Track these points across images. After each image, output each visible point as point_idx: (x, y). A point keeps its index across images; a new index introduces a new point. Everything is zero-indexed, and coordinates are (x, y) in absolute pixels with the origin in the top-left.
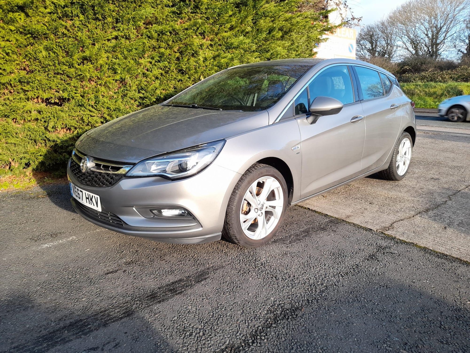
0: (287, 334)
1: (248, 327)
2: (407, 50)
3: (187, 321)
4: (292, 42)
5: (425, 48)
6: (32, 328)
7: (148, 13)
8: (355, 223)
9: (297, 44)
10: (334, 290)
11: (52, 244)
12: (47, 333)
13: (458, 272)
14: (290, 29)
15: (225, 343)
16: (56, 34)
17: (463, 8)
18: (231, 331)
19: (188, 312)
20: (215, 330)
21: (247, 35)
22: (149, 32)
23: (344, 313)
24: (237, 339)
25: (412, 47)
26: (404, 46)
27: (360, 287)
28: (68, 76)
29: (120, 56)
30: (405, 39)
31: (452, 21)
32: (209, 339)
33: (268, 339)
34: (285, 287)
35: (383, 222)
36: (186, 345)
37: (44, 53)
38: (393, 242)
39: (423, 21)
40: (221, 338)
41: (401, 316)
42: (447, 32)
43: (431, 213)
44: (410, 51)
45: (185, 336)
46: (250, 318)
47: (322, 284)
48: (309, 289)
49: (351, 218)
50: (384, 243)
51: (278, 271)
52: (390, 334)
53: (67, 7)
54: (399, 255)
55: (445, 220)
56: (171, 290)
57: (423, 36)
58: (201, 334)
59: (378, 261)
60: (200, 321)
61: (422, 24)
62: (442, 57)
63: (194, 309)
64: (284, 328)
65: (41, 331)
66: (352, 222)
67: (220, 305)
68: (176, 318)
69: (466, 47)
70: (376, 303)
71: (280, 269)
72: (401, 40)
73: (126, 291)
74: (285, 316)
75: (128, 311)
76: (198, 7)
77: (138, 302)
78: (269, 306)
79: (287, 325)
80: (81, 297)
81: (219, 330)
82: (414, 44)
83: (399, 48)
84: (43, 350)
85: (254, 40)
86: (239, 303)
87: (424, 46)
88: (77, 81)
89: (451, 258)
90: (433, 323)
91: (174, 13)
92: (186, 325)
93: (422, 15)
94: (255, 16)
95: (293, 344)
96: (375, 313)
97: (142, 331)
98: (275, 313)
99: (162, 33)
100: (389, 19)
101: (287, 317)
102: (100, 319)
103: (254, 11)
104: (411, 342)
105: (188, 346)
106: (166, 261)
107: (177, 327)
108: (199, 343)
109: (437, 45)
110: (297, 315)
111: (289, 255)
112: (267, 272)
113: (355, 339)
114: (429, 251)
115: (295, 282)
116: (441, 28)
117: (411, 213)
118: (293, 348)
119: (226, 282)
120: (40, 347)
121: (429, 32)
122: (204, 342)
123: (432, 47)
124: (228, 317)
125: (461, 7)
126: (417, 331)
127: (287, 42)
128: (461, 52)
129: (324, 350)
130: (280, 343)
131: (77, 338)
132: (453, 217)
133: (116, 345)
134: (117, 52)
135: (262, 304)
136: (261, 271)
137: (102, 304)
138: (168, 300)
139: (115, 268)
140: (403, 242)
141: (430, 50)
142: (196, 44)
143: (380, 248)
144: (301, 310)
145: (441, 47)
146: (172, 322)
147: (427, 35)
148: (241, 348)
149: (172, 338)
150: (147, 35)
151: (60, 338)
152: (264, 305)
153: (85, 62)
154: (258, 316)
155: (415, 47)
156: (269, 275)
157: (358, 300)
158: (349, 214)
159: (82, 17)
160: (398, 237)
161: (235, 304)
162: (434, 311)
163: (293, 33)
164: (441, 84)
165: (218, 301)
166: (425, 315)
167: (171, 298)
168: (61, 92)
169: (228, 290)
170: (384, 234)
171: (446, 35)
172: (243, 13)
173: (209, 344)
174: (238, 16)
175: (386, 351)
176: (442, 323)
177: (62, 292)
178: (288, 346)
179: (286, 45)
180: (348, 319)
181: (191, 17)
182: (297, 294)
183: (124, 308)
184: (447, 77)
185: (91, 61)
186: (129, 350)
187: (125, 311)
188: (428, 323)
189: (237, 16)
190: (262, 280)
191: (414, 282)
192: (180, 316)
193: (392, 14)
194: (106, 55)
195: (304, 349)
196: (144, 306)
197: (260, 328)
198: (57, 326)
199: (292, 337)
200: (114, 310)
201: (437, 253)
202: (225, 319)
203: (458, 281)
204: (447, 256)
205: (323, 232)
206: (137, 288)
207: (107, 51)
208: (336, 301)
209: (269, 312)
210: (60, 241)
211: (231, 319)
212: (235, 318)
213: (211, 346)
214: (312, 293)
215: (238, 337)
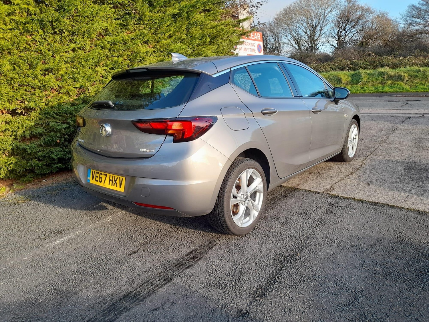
0: (296, 273)
1: (265, 273)
2: (292, 46)
3: (217, 277)
4: (218, 46)
5: (306, 44)
6: (92, 305)
7: (101, 27)
8: (305, 189)
9: (222, 48)
10: (314, 238)
11: (63, 240)
12: (109, 306)
13: (389, 213)
14: (217, 34)
15: (254, 286)
16: (18, 49)
17: (331, 11)
18: (254, 278)
19: (215, 271)
20: (242, 279)
21: (183, 41)
22: (102, 42)
23: (328, 252)
24: (262, 282)
25: (296, 43)
26: (290, 43)
27: (330, 233)
28: (32, 87)
29: (78, 66)
30: (289, 37)
31: (324, 21)
32: (241, 286)
33: (284, 278)
34: (278, 242)
35: (324, 186)
36: (227, 293)
37: (9, 67)
38: (338, 199)
39: (302, 22)
40: (250, 283)
41: (366, 247)
42: (321, 30)
43: (355, 175)
44: (294, 47)
45: (222, 288)
46: (264, 267)
47: (303, 235)
48: (296, 240)
49: (301, 186)
50: (333, 201)
51: (267, 231)
52: (364, 260)
53: (28, 23)
54: (347, 207)
55: (366, 178)
56: (192, 258)
57: (303, 34)
58: (233, 283)
59: (334, 213)
60: (228, 275)
61: (302, 24)
62: (319, 51)
63: (218, 268)
64: (291, 269)
65: (101, 306)
66: (302, 188)
67: (236, 261)
68: (208, 276)
69: (336, 42)
70: (346, 242)
71: (268, 230)
72: (286, 37)
73: (155, 264)
74: (288, 261)
75: (167, 279)
76: (141, 19)
77: (171, 271)
78: (273, 257)
79: (292, 266)
80: (119, 276)
81: (245, 278)
82: (297, 41)
83: (285, 45)
84: (113, 318)
85: (189, 46)
86: (250, 258)
87: (305, 42)
88: (41, 91)
89: (381, 204)
90: (388, 248)
91: (121, 24)
92: (219, 279)
93: (301, 16)
94: (188, 25)
95: (303, 278)
96: (348, 248)
97: (187, 290)
98: (280, 260)
99: (114, 43)
100: (276, 21)
101: (290, 261)
102: (146, 288)
103: (187, 21)
104: (379, 263)
105: (228, 293)
106: (175, 238)
107: (212, 282)
108: (235, 290)
109: (315, 41)
110: (296, 259)
111: (269, 219)
112: (259, 233)
113: (343, 267)
114: (365, 202)
115: (284, 237)
116: (316, 27)
117: (341, 176)
118: (304, 281)
119: (232, 245)
120: (110, 317)
121: (307, 31)
122: (238, 288)
123: (311, 43)
124: (247, 269)
125: (329, 10)
126: (380, 255)
127: (214, 47)
128: (334, 46)
129: (326, 278)
130: (294, 279)
131: (136, 305)
132: (370, 176)
133: (172, 303)
134: (76, 62)
135: (268, 256)
136: (255, 233)
137: (141, 277)
138: (193, 264)
139: (134, 249)
140: (345, 198)
141: (310, 46)
142: (142, 52)
143: (331, 205)
144: (297, 255)
145: (318, 43)
146: (207, 279)
147: (306, 33)
148: (268, 287)
149: (213, 291)
150: (101, 46)
151: (122, 307)
152: (269, 256)
153: (46, 73)
154: (269, 264)
155: (298, 43)
156: (262, 236)
157: (333, 242)
158: (298, 183)
159: (41, 32)
160: (340, 195)
161: (248, 259)
162: (385, 240)
163: (218, 39)
164: (325, 73)
165: (233, 259)
166: (380, 244)
167: (196, 263)
168: (26, 102)
169: (236, 251)
170: (330, 194)
171: (320, 33)
172: (178, 24)
173: (243, 289)
174: (175, 26)
175: (366, 271)
176: (393, 247)
177: (99, 275)
178: (300, 280)
179: (214, 48)
180: (332, 255)
181: (135, 28)
182: (289, 245)
183: (162, 277)
184: (328, 68)
185: (52, 72)
186: (185, 304)
187: (164, 279)
188: (384, 248)
189: (173, 26)
190: (259, 240)
191: (364, 224)
192: (210, 274)
193: (276, 17)
194: (65, 66)
195: (312, 280)
196: (177, 273)
197: (274, 272)
198: (113, 300)
199: (300, 273)
200: (154, 280)
201: (370, 202)
202: (246, 271)
203: (392, 219)
204: (378, 203)
205: (285, 198)
206: (163, 261)
207: (66, 62)
208: (319, 245)
209: (275, 260)
210: (69, 237)
211: (250, 270)
212: (252, 268)
213: (245, 291)
214: (299, 242)
215: (262, 281)
